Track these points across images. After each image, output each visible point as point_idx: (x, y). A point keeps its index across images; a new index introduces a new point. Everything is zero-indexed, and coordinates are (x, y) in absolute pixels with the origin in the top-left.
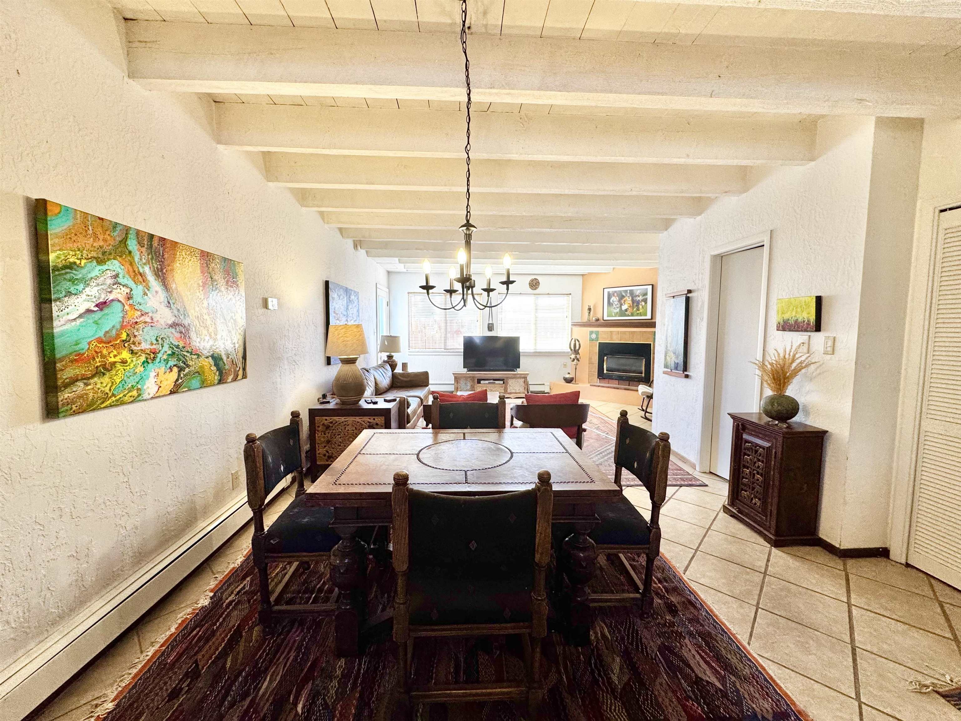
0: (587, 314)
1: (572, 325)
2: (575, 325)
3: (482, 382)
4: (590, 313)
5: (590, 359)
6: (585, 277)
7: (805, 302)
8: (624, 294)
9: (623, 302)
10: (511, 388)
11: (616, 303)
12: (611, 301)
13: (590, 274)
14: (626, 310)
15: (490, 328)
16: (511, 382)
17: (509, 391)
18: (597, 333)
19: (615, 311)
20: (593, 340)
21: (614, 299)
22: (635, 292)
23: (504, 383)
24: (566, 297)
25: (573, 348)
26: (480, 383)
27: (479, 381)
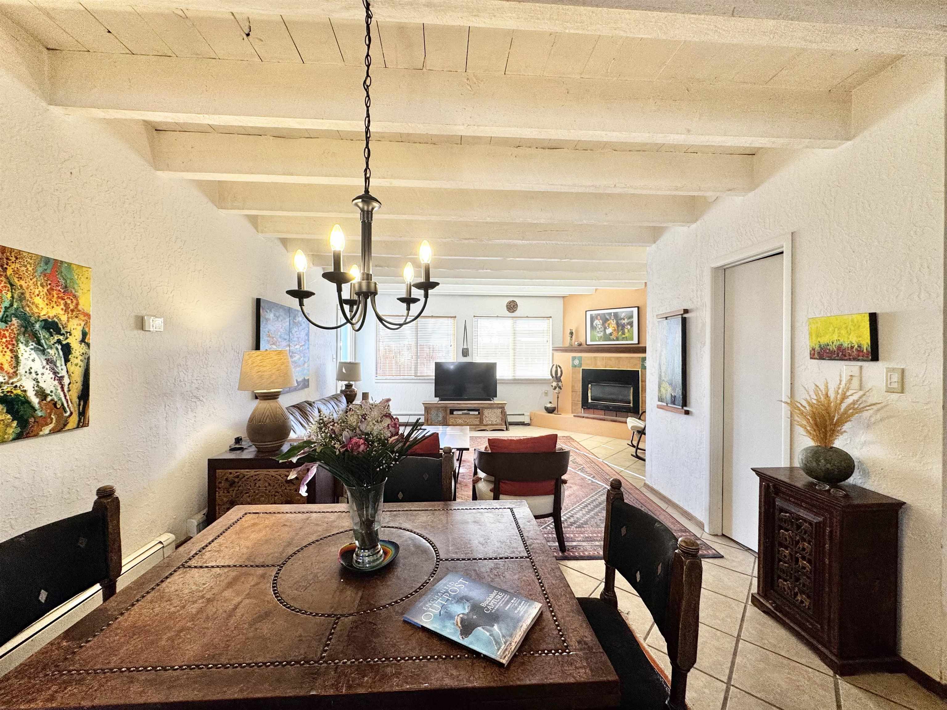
0: (569, 338)
1: (553, 350)
2: (556, 350)
3: (455, 413)
4: (572, 337)
5: (573, 387)
6: (566, 299)
7: (852, 321)
8: (608, 317)
9: (607, 325)
10: (487, 419)
11: (600, 326)
12: (594, 324)
13: (571, 296)
14: (611, 334)
15: (465, 353)
16: (486, 412)
17: (485, 423)
18: (580, 359)
19: (599, 335)
20: (575, 366)
21: (598, 323)
22: (620, 314)
23: (479, 413)
24: (546, 321)
25: (554, 375)
26: (453, 414)
27: (452, 412)
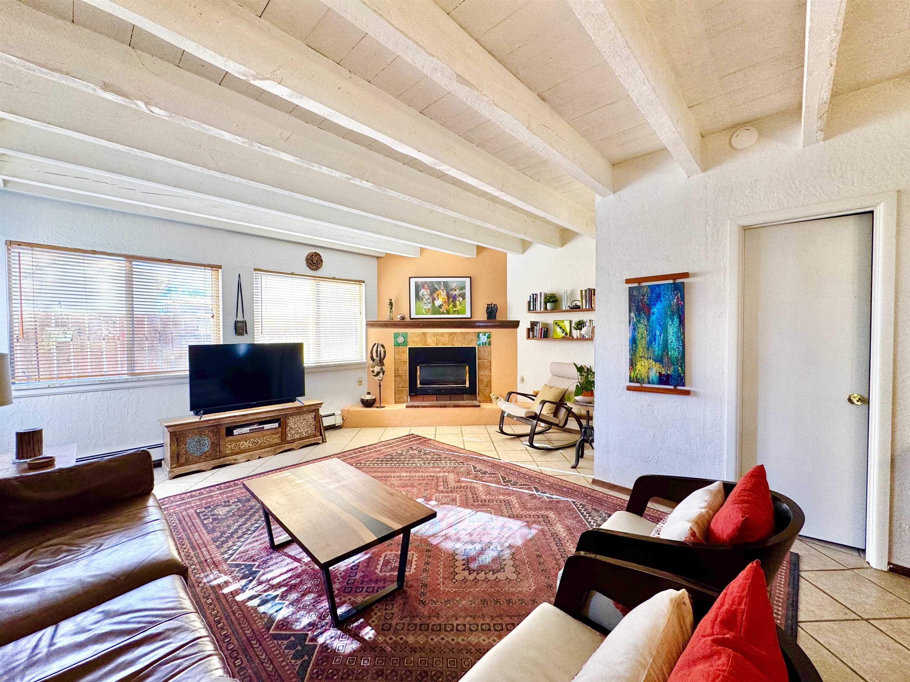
0: (389, 309)
1: (367, 325)
2: (371, 324)
3: (236, 432)
4: (391, 309)
5: (396, 370)
6: (382, 260)
8: (436, 286)
9: (435, 296)
10: (293, 432)
11: (427, 297)
12: (420, 294)
13: (389, 256)
14: (440, 307)
15: (240, 329)
16: (291, 422)
17: (289, 438)
18: (404, 336)
19: (426, 307)
20: (400, 345)
21: (424, 292)
22: (450, 284)
23: (280, 425)
24: (357, 286)
25: (375, 357)
26: (232, 434)
27: (229, 432)
